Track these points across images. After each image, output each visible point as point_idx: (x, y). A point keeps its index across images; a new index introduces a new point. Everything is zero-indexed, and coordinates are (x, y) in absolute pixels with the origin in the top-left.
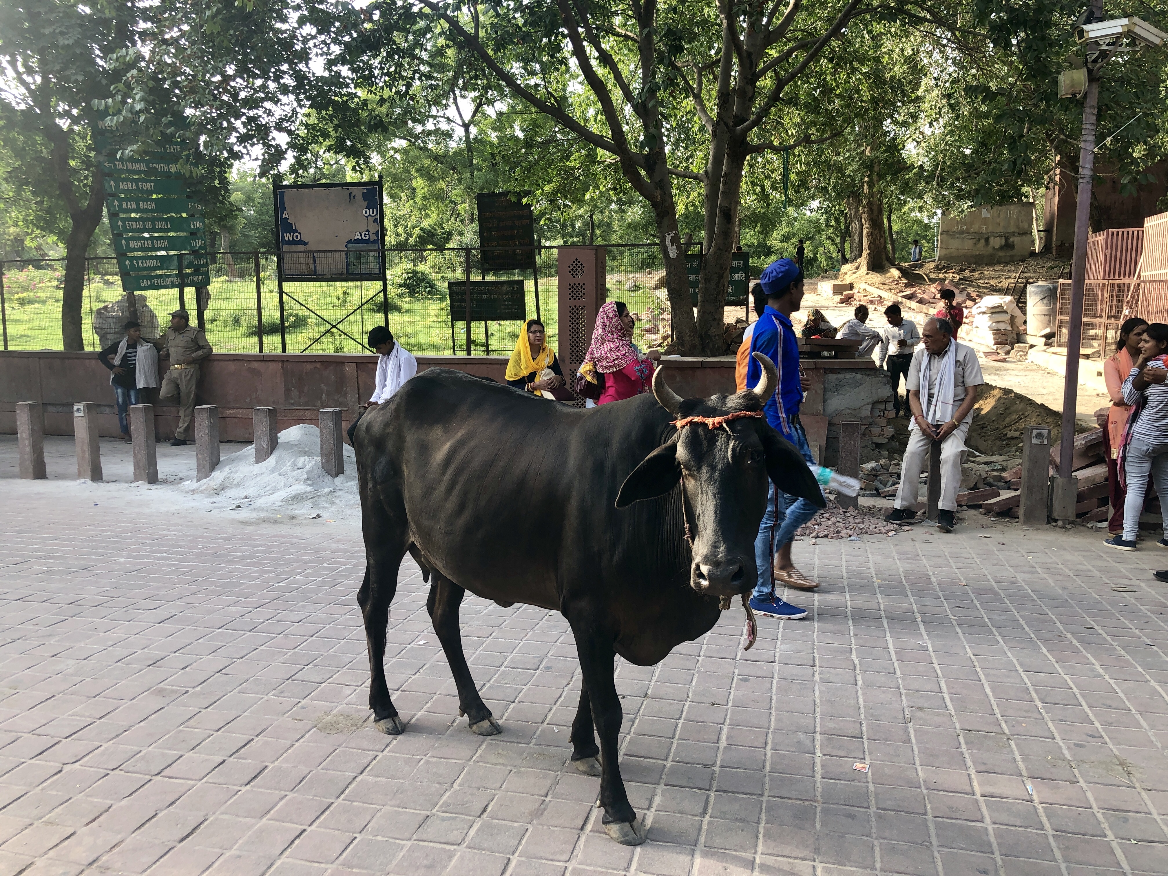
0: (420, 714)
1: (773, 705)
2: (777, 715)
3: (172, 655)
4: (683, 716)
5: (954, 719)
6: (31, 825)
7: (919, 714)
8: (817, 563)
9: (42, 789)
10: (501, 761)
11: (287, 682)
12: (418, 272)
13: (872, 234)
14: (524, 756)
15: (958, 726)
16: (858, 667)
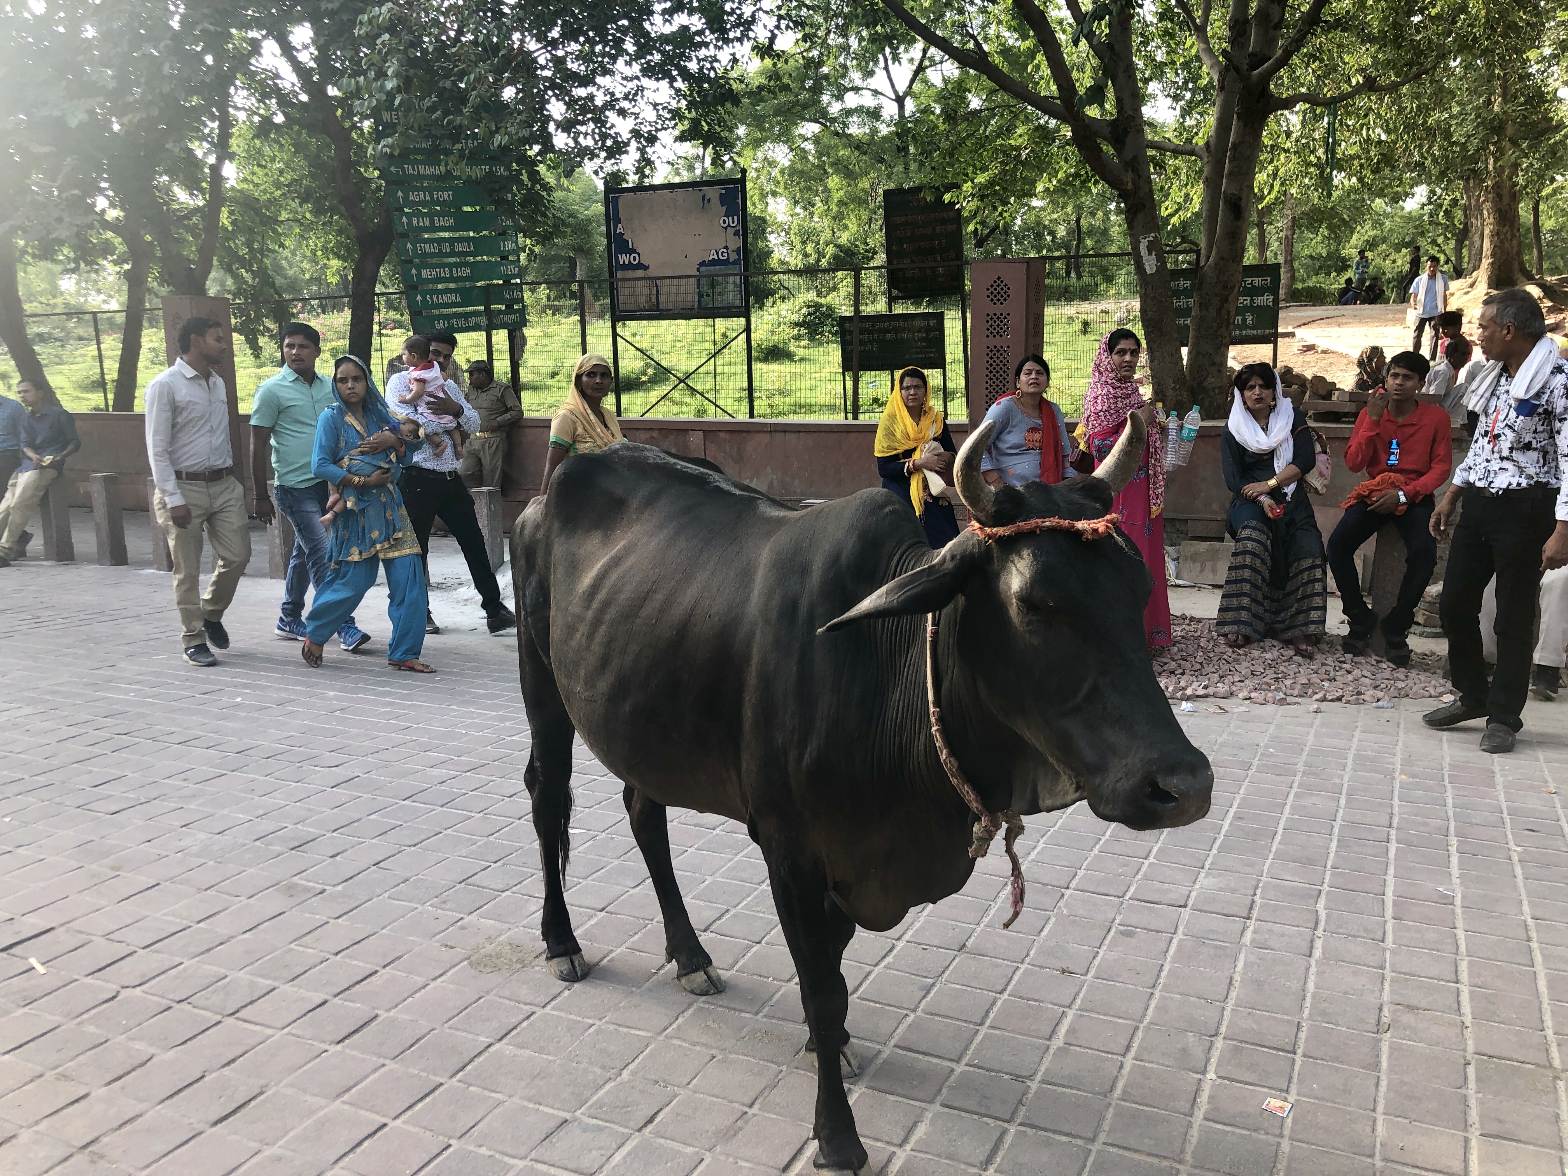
0: (619, 951)
1: (1161, 981)
2: (1162, 998)
3: (329, 835)
4: (1009, 989)
5: (1468, 1033)
6: (41, 1076)
7: (1407, 1018)
8: (1309, 743)
9: (79, 1024)
10: (704, 1039)
11: (458, 886)
12: (822, 306)
13: (1498, 234)
14: (743, 1034)
15: (1471, 1046)
16: (1322, 925)
